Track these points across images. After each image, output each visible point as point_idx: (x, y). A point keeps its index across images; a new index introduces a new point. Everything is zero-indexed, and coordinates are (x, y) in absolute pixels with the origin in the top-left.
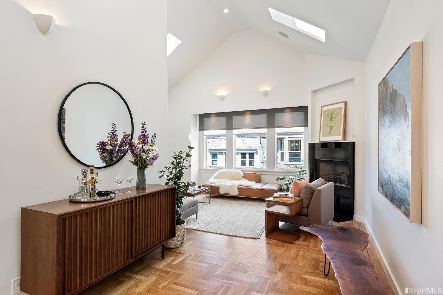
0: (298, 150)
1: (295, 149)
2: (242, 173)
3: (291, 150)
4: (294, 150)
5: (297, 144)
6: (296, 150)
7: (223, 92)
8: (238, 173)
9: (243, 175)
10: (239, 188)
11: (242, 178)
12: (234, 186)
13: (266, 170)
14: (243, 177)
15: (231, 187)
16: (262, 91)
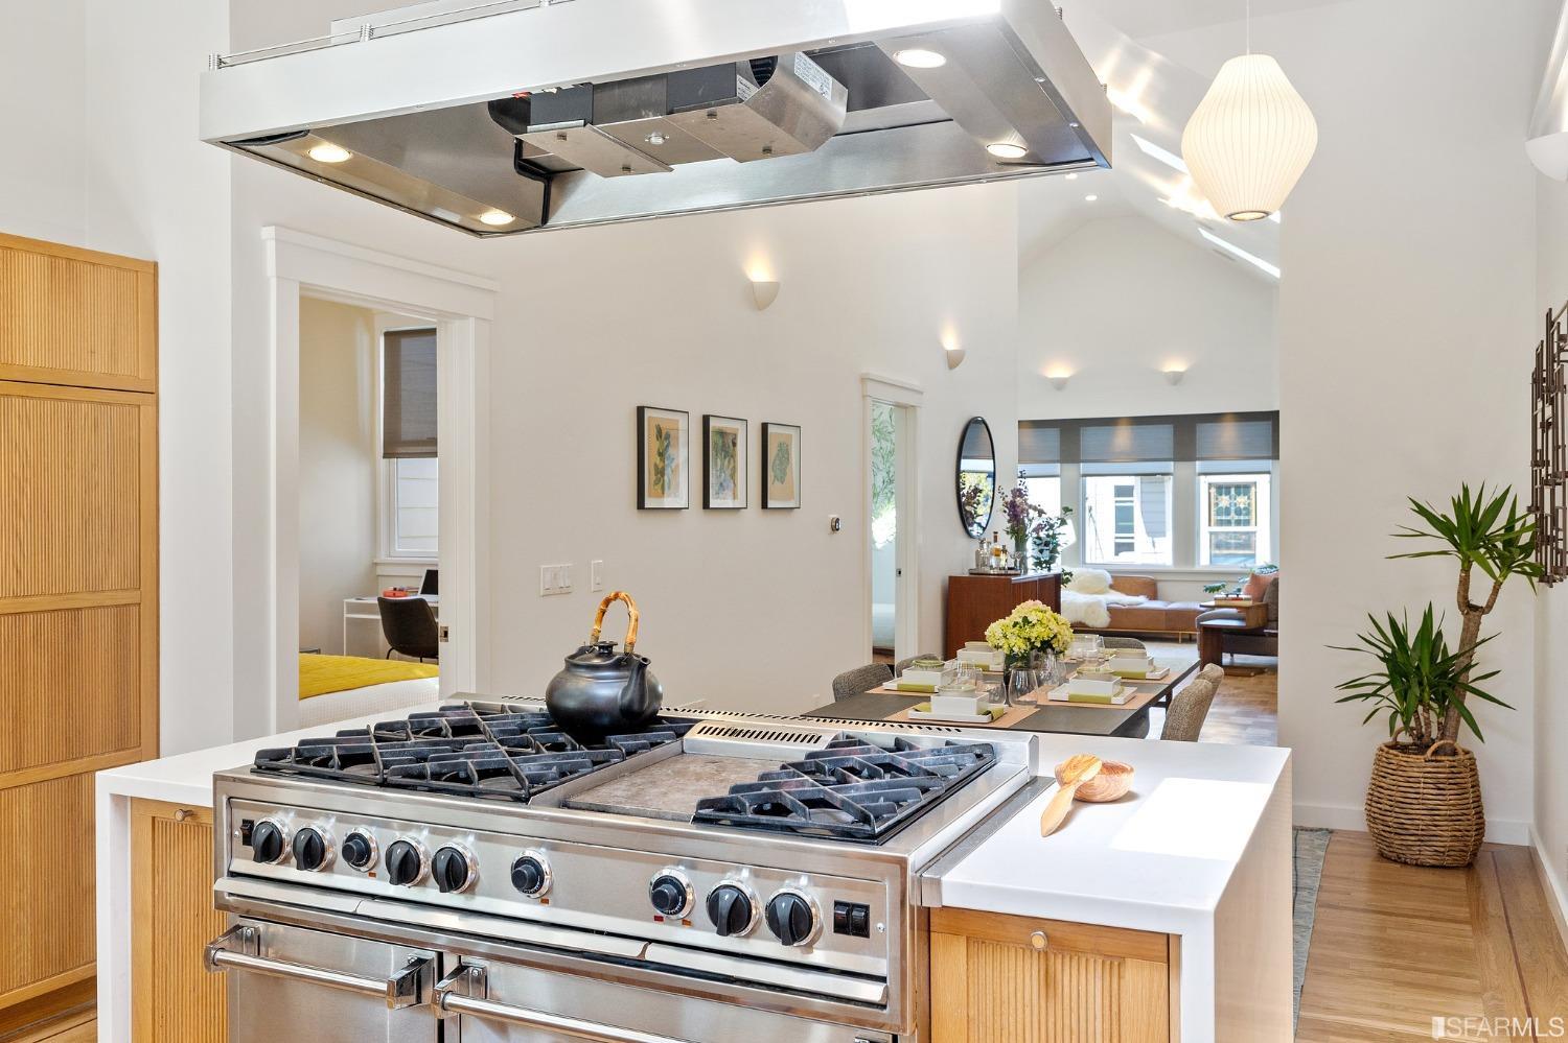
0: (1247, 523)
1: (1233, 516)
2: (1108, 575)
3: (1220, 523)
4: (1229, 523)
5: (1242, 501)
6: (1238, 523)
7: (1059, 371)
8: (1099, 578)
9: (1110, 581)
10: (1109, 609)
11: (1108, 589)
12: (1098, 603)
13: (1173, 569)
14: (1111, 587)
15: (1090, 605)
16: (1167, 371)
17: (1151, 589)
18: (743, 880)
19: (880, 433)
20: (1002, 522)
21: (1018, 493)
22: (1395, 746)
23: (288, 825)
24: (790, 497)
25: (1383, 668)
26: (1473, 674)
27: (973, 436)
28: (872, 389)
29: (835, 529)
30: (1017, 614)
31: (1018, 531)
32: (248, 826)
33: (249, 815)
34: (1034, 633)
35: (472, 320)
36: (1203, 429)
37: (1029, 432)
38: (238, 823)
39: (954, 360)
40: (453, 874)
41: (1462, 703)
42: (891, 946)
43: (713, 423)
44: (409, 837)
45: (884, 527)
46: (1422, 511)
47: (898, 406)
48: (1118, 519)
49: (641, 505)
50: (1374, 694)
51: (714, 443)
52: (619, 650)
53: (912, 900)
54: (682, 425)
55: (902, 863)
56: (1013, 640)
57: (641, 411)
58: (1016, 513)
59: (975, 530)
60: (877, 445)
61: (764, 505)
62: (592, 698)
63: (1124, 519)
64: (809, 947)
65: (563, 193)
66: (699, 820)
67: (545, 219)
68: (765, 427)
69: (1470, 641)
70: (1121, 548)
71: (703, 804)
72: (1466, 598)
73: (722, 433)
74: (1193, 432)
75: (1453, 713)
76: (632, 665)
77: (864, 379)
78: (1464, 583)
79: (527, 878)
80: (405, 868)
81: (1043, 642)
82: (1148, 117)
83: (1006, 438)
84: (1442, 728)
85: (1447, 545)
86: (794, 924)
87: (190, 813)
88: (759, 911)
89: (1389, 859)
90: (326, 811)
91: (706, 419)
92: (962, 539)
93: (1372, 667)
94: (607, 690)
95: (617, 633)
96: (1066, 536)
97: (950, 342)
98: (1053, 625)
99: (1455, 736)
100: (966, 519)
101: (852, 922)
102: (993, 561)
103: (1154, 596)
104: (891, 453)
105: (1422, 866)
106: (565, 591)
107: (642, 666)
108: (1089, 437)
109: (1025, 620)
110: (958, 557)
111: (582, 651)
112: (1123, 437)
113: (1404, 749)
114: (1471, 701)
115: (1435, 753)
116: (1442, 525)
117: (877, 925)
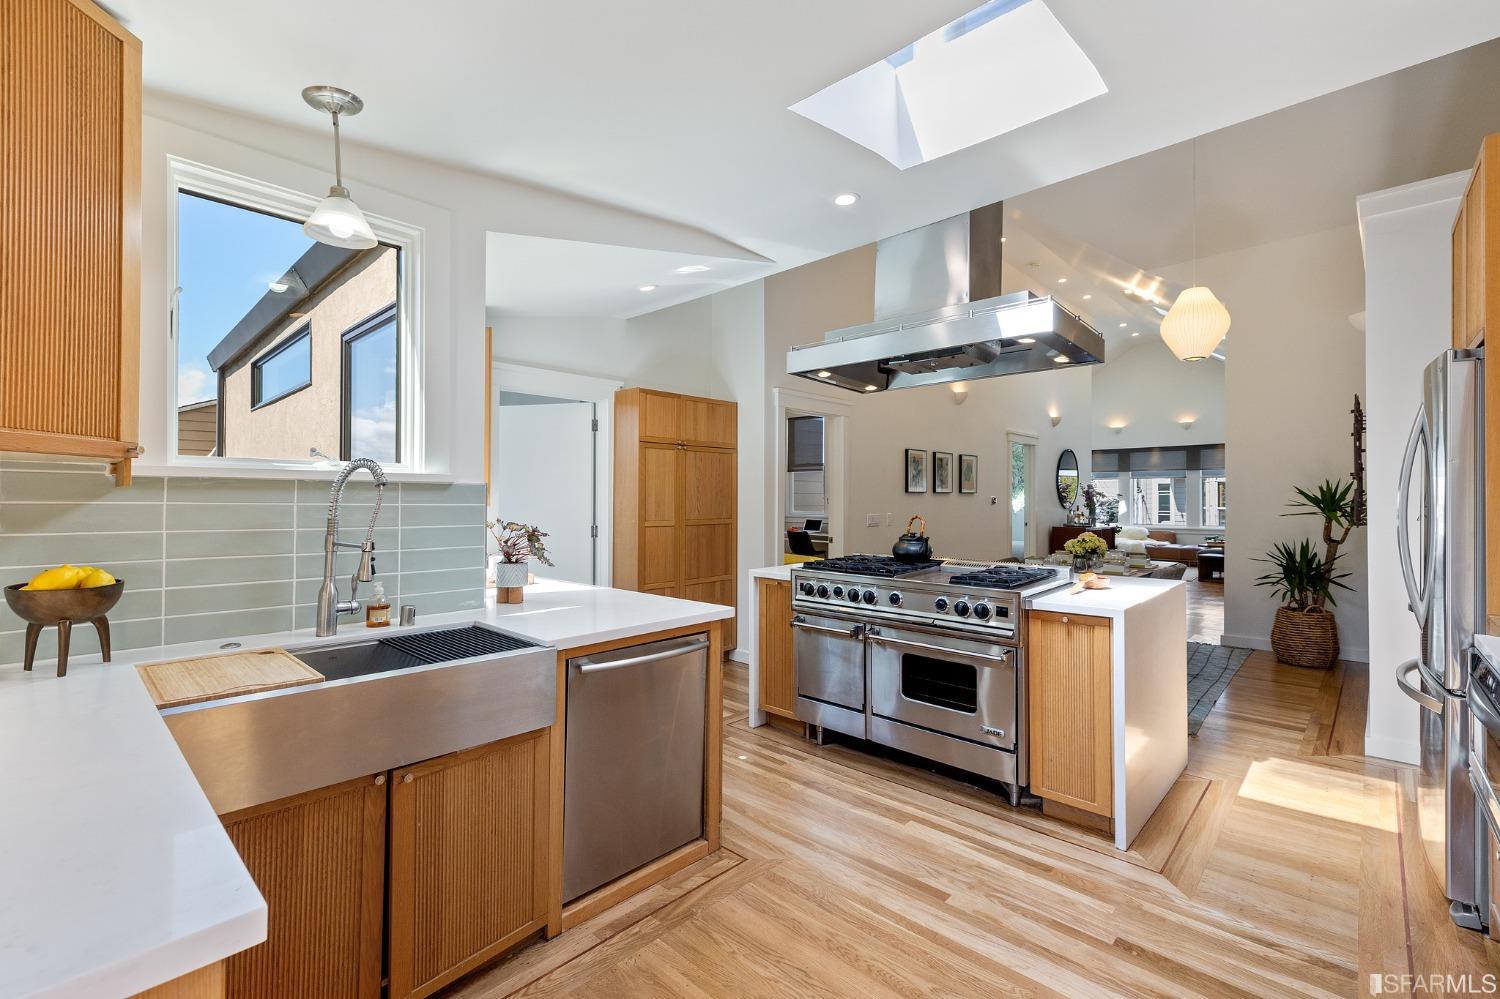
2: (1146, 530)
7: (1117, 424)
8: (1141, 532)
9: (1147, 533)
10: (1145, 546)
11: (1146, 538)
12: (1140, 545)
14: (1150, 537)
15: (1134, 544)
16: (1181, 422)
17: (1173, 538)
18: (965, 599)
19: (1017, 457)
20: (1081, 501)
21: (1090, 487)
22: (1289, 608)
23: (815, 584)
24: (971, 489)
25: (1281, 570)
26: (1333, 574)
27: (1066, 459)
28: (1012, 437)
29: (994, 503)
30: (1080, 538)
31: (1090, 505)
32: (802, 585)
33: (802, 581)
34: (1087, 546)
35: (842, 418)
36: (1203, 453)
37: (1099, 457)
38: (799, 584)
39: (1055, 422)
40: (870, 598)
41: (1326, 589)
42: (1015, 620)
43: (938, 456)
44: (855, 587)
45: (1018, 502)
46: (1301, 492)
47: (1025, 445)
48: (1160, 503)
49: (907, 490)
50: (1277, 582)
51: (937, 463)
52: (918, 535)
53: (1022, 607)
54: (924, 456)
55: (1019, 594)
56: (1077, 548)
57: (907, 451)
58: (1089, 496)
59: (1067, 505)
60: (1015, 463)
61: (960, 491)
62: (908, 550)
63: (1164, 503)
64: (988, 621)
65: (893, 378)
66: (950, 582)
67: (887, 387)
68: (960, 456)
69: (1331, 558)
70: (1162, 519)
71: (952, 578)
72: (1329, 536)
73: (941, 460)
74: (1199, 455)
75: (1321, 592)
76: (923, 540)
77: (1008, 434)
78: (1328, 529)
79: (894, 600)
80: (854, 597)
81: (1092, 550)
82: (1158, 300)
83: (1085, 460)
84: (1315, 601)
85: (1316, 509)
86: (983, 613)
87: (780, 583)
88: (971, 610)
89: (1283, 662)
90: (827, 580)
91: (934, 454)
92: (1060, 509)
93: (1276, 571)
94: (914, 548)
95: (917, 529)
96: (1122, 508)
97: (1053, 413)
98: (1097, 542)
99: (1323, 604)
100: (1062, 499)
101: (1002, 613)
102: (1076, 520)
103: (1174, 542)
104: (1023, 467)
105: (1301, 666)
106: (876, 525)
107: (927, 540)
108: (1135, 458)
109: (1083, 540)
110: (1058, 517)
111: (904, 536)
112: (1155, 458)
113: (1294, 610)
114: (1332, 588)
115: (1309, 611)
116: (1314, 500)
117: (1011, 614)
